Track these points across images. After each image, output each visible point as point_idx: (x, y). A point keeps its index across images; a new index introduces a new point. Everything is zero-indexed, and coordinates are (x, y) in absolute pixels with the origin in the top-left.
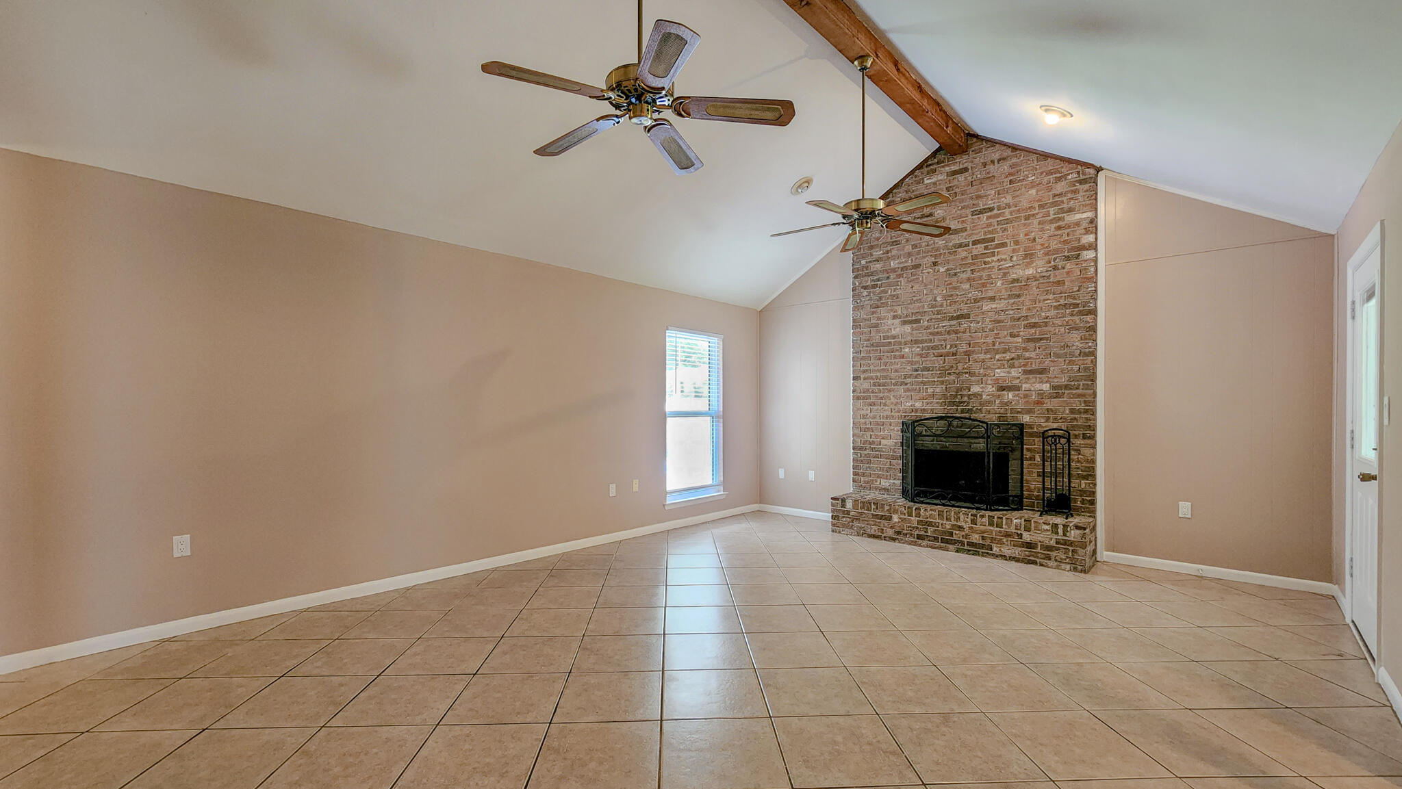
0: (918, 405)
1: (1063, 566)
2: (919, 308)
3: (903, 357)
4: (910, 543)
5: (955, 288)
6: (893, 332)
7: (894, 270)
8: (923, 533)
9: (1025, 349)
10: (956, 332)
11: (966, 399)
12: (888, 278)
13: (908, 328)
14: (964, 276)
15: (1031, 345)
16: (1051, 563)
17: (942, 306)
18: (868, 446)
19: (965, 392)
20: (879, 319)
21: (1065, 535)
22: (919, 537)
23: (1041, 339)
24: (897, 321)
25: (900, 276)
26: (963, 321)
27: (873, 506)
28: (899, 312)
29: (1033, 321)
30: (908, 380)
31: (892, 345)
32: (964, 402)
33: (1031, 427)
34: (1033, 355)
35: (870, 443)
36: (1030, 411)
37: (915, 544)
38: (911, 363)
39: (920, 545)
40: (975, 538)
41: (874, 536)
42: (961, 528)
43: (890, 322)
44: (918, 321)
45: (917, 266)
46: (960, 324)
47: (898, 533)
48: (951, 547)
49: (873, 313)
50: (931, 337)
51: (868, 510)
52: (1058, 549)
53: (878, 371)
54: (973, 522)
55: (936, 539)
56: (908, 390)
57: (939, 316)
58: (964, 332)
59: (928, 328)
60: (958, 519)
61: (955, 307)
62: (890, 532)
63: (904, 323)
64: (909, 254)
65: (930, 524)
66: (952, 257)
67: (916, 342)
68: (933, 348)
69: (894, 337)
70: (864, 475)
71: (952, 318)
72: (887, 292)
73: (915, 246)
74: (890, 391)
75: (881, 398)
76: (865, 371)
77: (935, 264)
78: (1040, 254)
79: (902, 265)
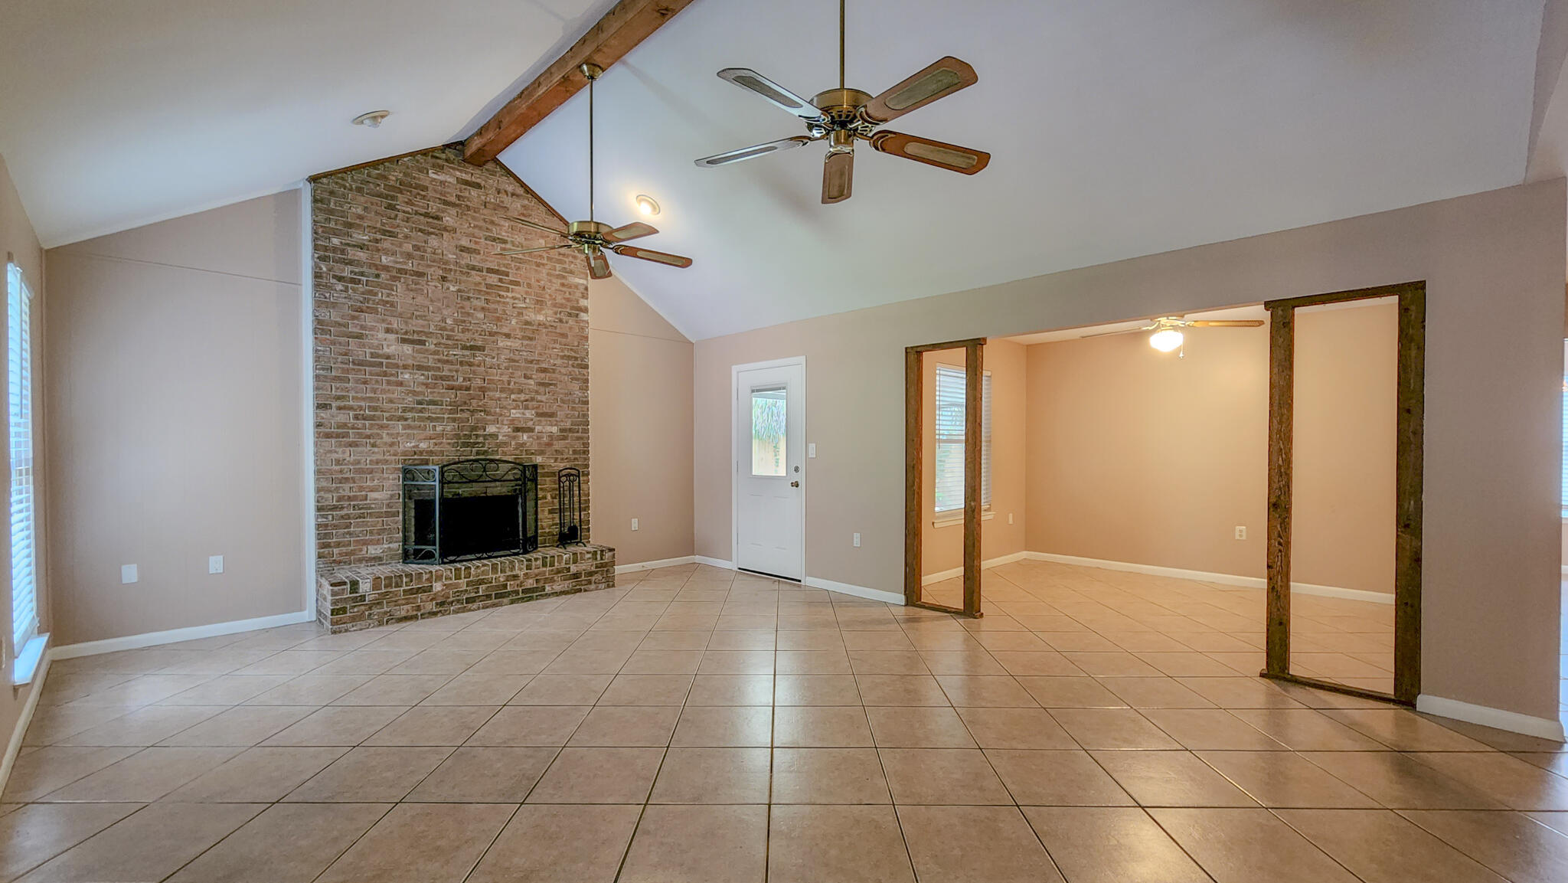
0: (423, 445)
1: (600, 586)
2: (423, 326)
3: (401, 384)
4: (456, 612)
5: (469, 314)
6: (386, 350)
7: (386, 268)
8: (473, 595)
9: (537, 392)
10: (470, 364)
11: (481, 440)
12: (378, 276)
13: (408, 349)
14: (475, 302)
15: (542, 389)
16: (593, 586)
17: (452, 330)
19: (480, 432)
20: (363, 327)
21: (602, 559)
22: (468, 600)
23: (551, 384)
24: (392, 337)
25: (394, 278)
26: (478, 353)
28: (395, 326)
29: (544, 365)
30: (409, 415)
31: (382, 366)
32: (478, 443)
33: (543, 467)
34: (543, 398)
36: (542, 453)
37: (464, 610)
38: (415, 393)
39: (470, 610)
40: (530, 583)
41: (406, 619)
42: (516, 577)
43: (381, 335)
44: (423, 343)
45: (421, 275)
46: (474, 356)
47: (442, 604)
48: (505, 600)
49: (354, 318)
50: (439, 365)
51: (397, 586)
52: (596, 573)
53: (364, 399)
54: (529, 567)
55: (489, 597)
56: (409, 427)
57: (450, 342)
58: (479, 366)
59: (436, 353)
60: (513, 568)
61: (468, 335)
62: (430, 606)
63: (404, 341)
64: (409, 256)
65: (482, 582)
66: (464, 278)
67: (420, 368)
68: (442, 378)
69: (388, 357)
70: (338, 545)
71: (464, 348)
72: (376, 294)
73: (416, 248)
74: (382, 427)
75: (368, 437)
76: (338, 398)
77: (444, 279)
78: (549, 303)
79: (398, 266)
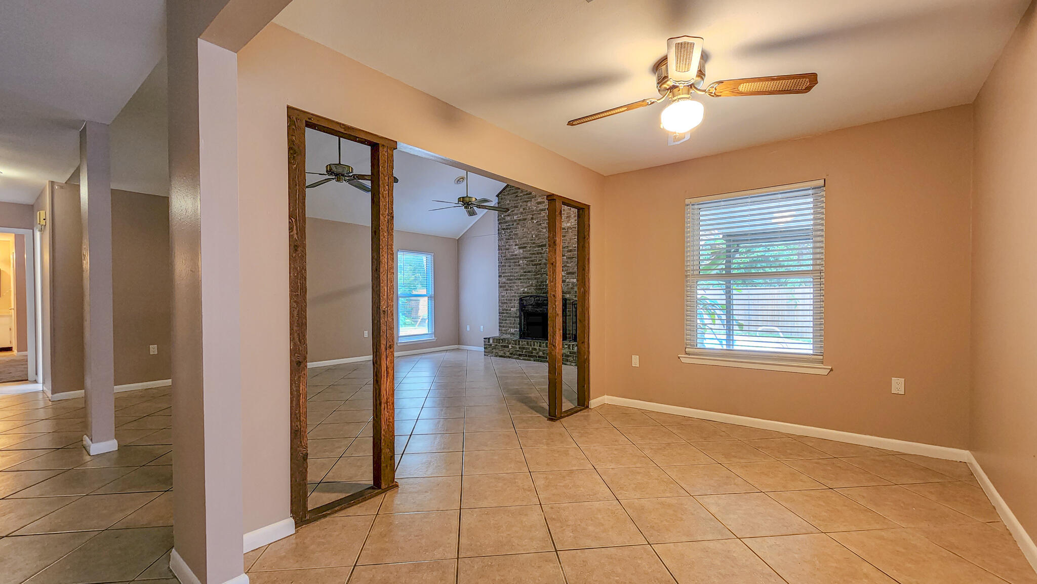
0: (526, 290)
1: (572, 364)
2: (526, 240)
3: (519, 265)
4: (516, 359)
5: (540, 231)
6: (516, 253)
7: (515, 221)
8: (521, 353)
9: (567, 262)
10: (541, 253)
11: (544, 287)
12: (513, 225)
13: (521, 251)
14: (543, 225)
15: (569, 261)
16: (569, 363)
17: (535, 240)
18: (505, 312)
19: (545, 283)
20: (509, 245)
21: (573, 349)
22: (520, 355)
23: (573, 257)
24: (517, 247)
25: (518, 224)
26: (544, 248)
27: (501, 341)
28: (518, 243)
29: (570, 248)
30: (522, 278)
31: (514, 259)
32: (544, 288)
33: (570, 300)
34: (570, 265)
35: (507, 310)
36: (569, 293)
37: (518, 359)
38: (523, 268)
39: (520, 359)
40: (541, 354)
41: (501, 356)
42: (535, 349)
43: (514, 247)
44: (525, 247)
45: (525, 219)
46: (542, 249)
47: (511, 354)
48: (532, 359)
49: (507, 242)
50: (531, 256)
51: (499, 343)
52: (571, 356)
53: (509, 272)
54: (540, 346)
55: (526, 356)
56: (521, 283)
57: (534, 245)
58: (544, 253)
59: (530, 251)
60: (534, 345)
61: (541, 240)
62: (508, 354)
63: (520, 248)
64: (522, 213)
65: (524, 348)
66: (539, 216)
67: (525, 258)
68: (532, 261)
69: (516, 255)
70: (503, 327)
71: (539, 246)
72: (512, 232)
73: (524, 209)
74: (514, 283)
75: (511, 287)
76: (504, 273)
77: (532, 218)
78: (572, 216)
79: (519, 218)
